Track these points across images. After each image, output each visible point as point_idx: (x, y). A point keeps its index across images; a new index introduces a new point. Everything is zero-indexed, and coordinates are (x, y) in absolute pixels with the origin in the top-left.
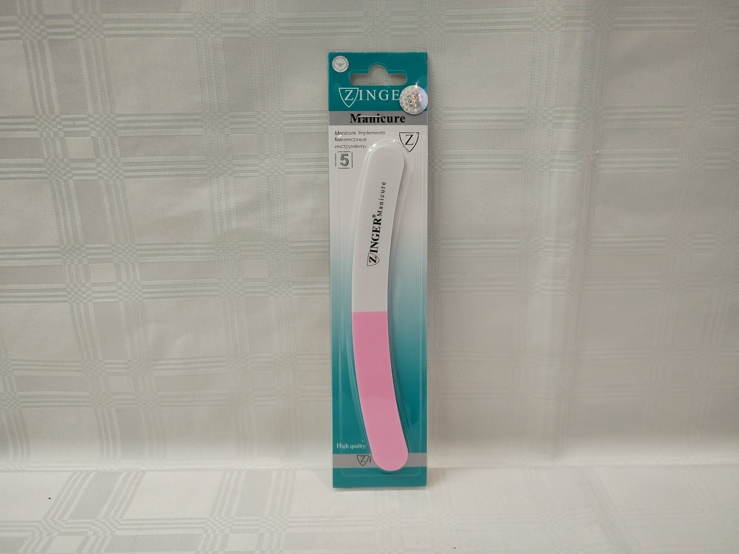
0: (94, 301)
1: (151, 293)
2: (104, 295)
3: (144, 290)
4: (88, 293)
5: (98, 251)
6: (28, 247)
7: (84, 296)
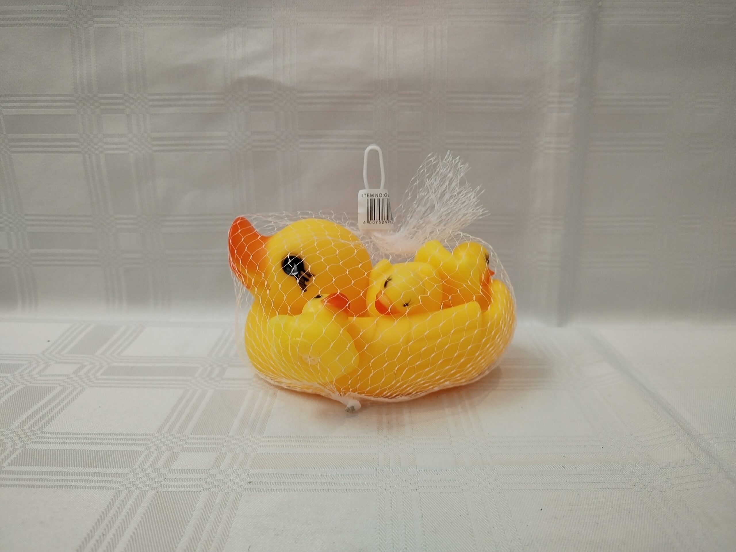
0: (106, 152)
1: (160, 145)
2: (115, 146)
3: (154, 143)
4: (100, 144)
5: (111, 101)
6: (45, 95)
7: (96, 147)
